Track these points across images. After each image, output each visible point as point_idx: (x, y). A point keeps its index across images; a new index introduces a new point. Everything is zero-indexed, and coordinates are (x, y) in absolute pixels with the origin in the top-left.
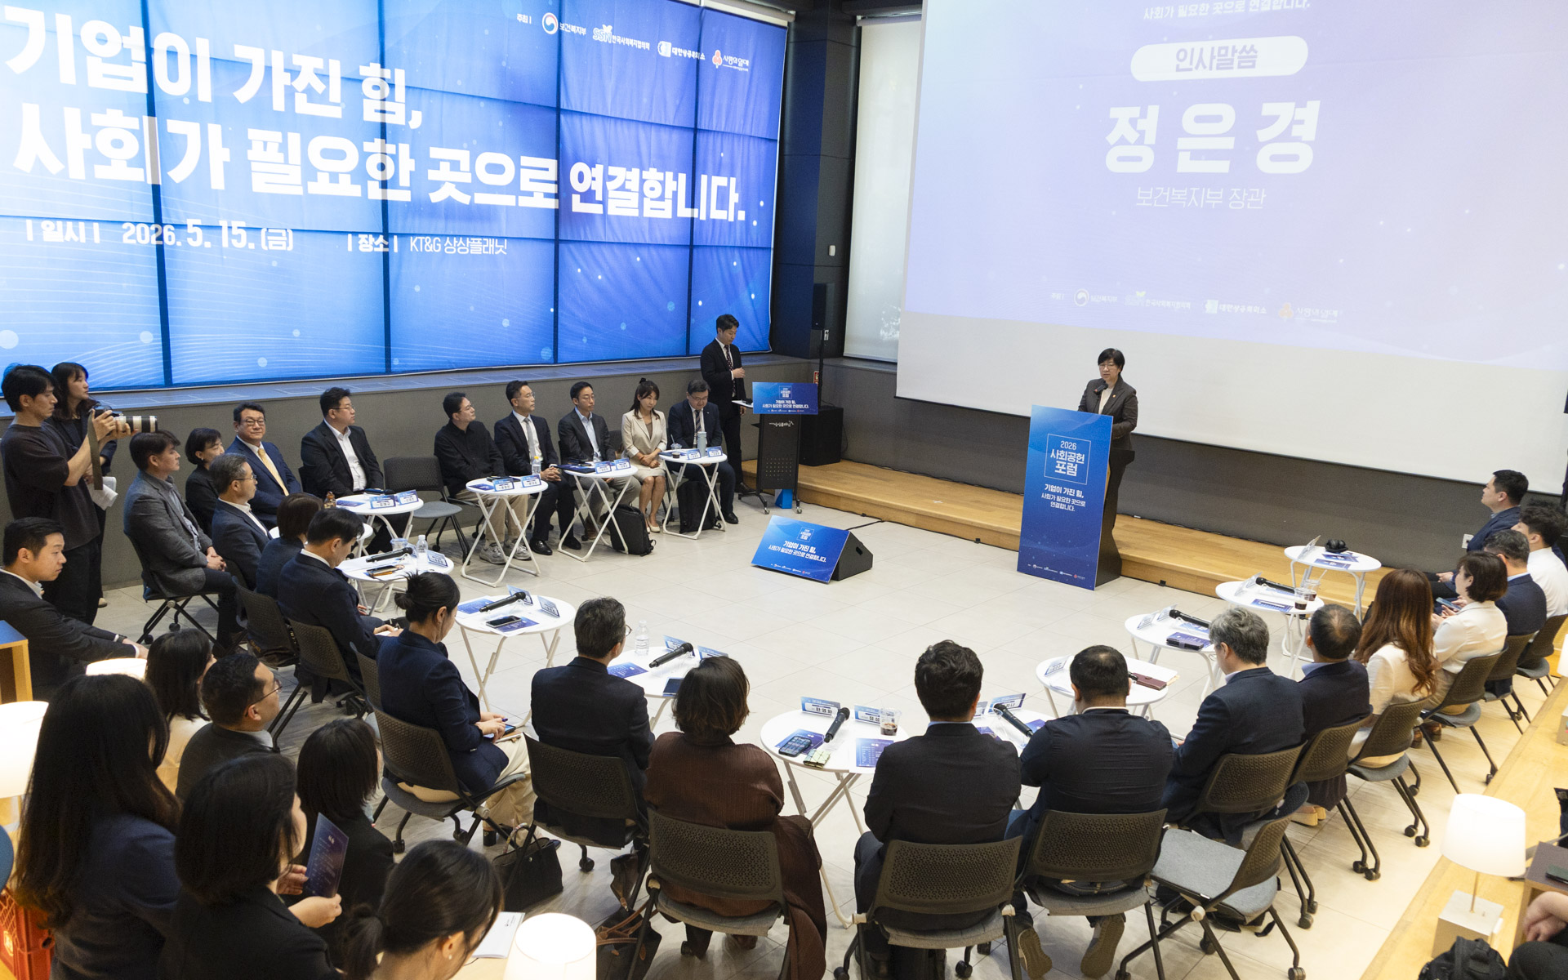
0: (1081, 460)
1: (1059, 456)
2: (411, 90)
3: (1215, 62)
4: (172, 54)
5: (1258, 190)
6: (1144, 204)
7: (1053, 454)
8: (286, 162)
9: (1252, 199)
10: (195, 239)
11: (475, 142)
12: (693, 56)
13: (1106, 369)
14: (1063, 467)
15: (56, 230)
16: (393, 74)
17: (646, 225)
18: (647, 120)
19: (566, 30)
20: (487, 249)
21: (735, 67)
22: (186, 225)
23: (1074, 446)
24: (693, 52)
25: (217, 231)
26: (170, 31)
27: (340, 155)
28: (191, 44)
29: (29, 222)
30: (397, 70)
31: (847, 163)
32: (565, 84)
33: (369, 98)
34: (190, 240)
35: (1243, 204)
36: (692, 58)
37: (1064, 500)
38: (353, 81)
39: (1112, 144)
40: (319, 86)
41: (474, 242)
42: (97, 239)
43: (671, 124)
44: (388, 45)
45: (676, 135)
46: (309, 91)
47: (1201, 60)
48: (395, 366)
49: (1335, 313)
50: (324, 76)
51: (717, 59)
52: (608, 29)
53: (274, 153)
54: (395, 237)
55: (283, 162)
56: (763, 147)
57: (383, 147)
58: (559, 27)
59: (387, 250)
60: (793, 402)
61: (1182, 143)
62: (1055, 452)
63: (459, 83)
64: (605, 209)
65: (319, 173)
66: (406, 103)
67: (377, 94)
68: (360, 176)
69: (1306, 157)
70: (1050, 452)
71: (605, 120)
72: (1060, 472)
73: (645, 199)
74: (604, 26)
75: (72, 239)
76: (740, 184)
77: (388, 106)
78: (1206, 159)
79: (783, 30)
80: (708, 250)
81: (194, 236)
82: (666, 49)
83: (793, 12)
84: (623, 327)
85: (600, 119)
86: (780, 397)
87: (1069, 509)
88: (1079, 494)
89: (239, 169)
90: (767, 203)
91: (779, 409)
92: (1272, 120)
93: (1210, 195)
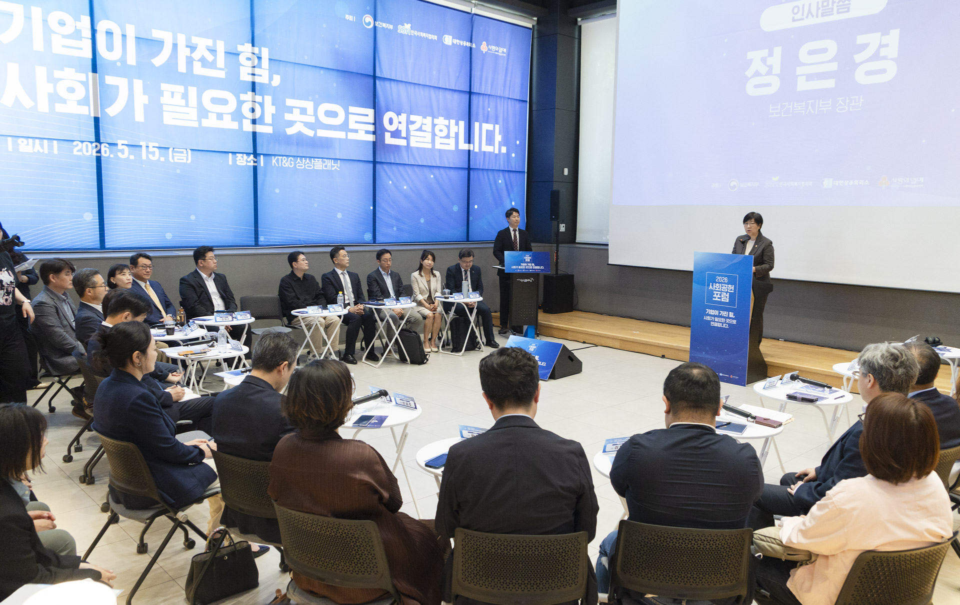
0: (731, 290)
1: (716, 288)
2: (272, 61)
3: (820, 12)
4: (109, 33)
5: (857, 97)
6: (775, 116)
7: (711, 287)
8: (187, 105)
9: (853, 104)
10: (123, 153)
11: (317, 96)
12: (467, 45)
13: (749, 226)
14: (719, 296)
15: (28, 144)
16: (260, 51)
17: (437, 154)
18: (436, 86)
19: (379, 26)
20: (326, 166)
21: (497, 53)
22: (117, 144)
23: (726, 279)
24: (468, 43)
25: (138, 149)
26: (108, 19)
27: (224, 102)
28: (123, 28)
29: (10, 139)
30: (263, 49)
31: (574, 114)
32: (379, 61)
33: (243, 66)
34: (119, 154)
35: (847, 108)
36: (466, 46)
37: (720, 319)
38: (233, 54)
39: (749, 77)
40: (210, 57)
41: (317, 162)
42: (56, 151)
43: (453, 89)
44: (257, 32)
45: (456, 96)
46: (203, 60)
47: (810, 12)
48: (261, 241)
49: (922, 180)
50: (213, 51)
51: (484, 47)
52: (408, 26)
53: (178, 100)
54: (262, 156)
55: (184, 105)
56: (518, 105)
57: (253, 97)
58: (374, 24)
59: (256, 164)
60: (533, 264)
61: (800, 70)
62: (712, 285)
63: (306, 57)
64: (408, 143)
65: (209, 113)
66: (270, 70)
67: (249, 63)
68: (237, 115)
69: (892, 70)
70: (709, 285)
71: (407, 85)
72: (717, 299)
73: (436, 137)
74: (405, 24)
75: (38, 151)
76: (502, 129)
77: (257, 71)
78: (817, 80)
79: (530, 30)
80: (481, 172)
81: (122, 151)
82: (448, 40)
83: (535, 19)
84: (422, 221)
85: (404, 84)
86: (524, 261)
87: (724, 326)
88: (731, 315)
89: (155, 109)
90: (522, 142)
91: (523, 269)
92: (865, 46)
93: (822, 104)
